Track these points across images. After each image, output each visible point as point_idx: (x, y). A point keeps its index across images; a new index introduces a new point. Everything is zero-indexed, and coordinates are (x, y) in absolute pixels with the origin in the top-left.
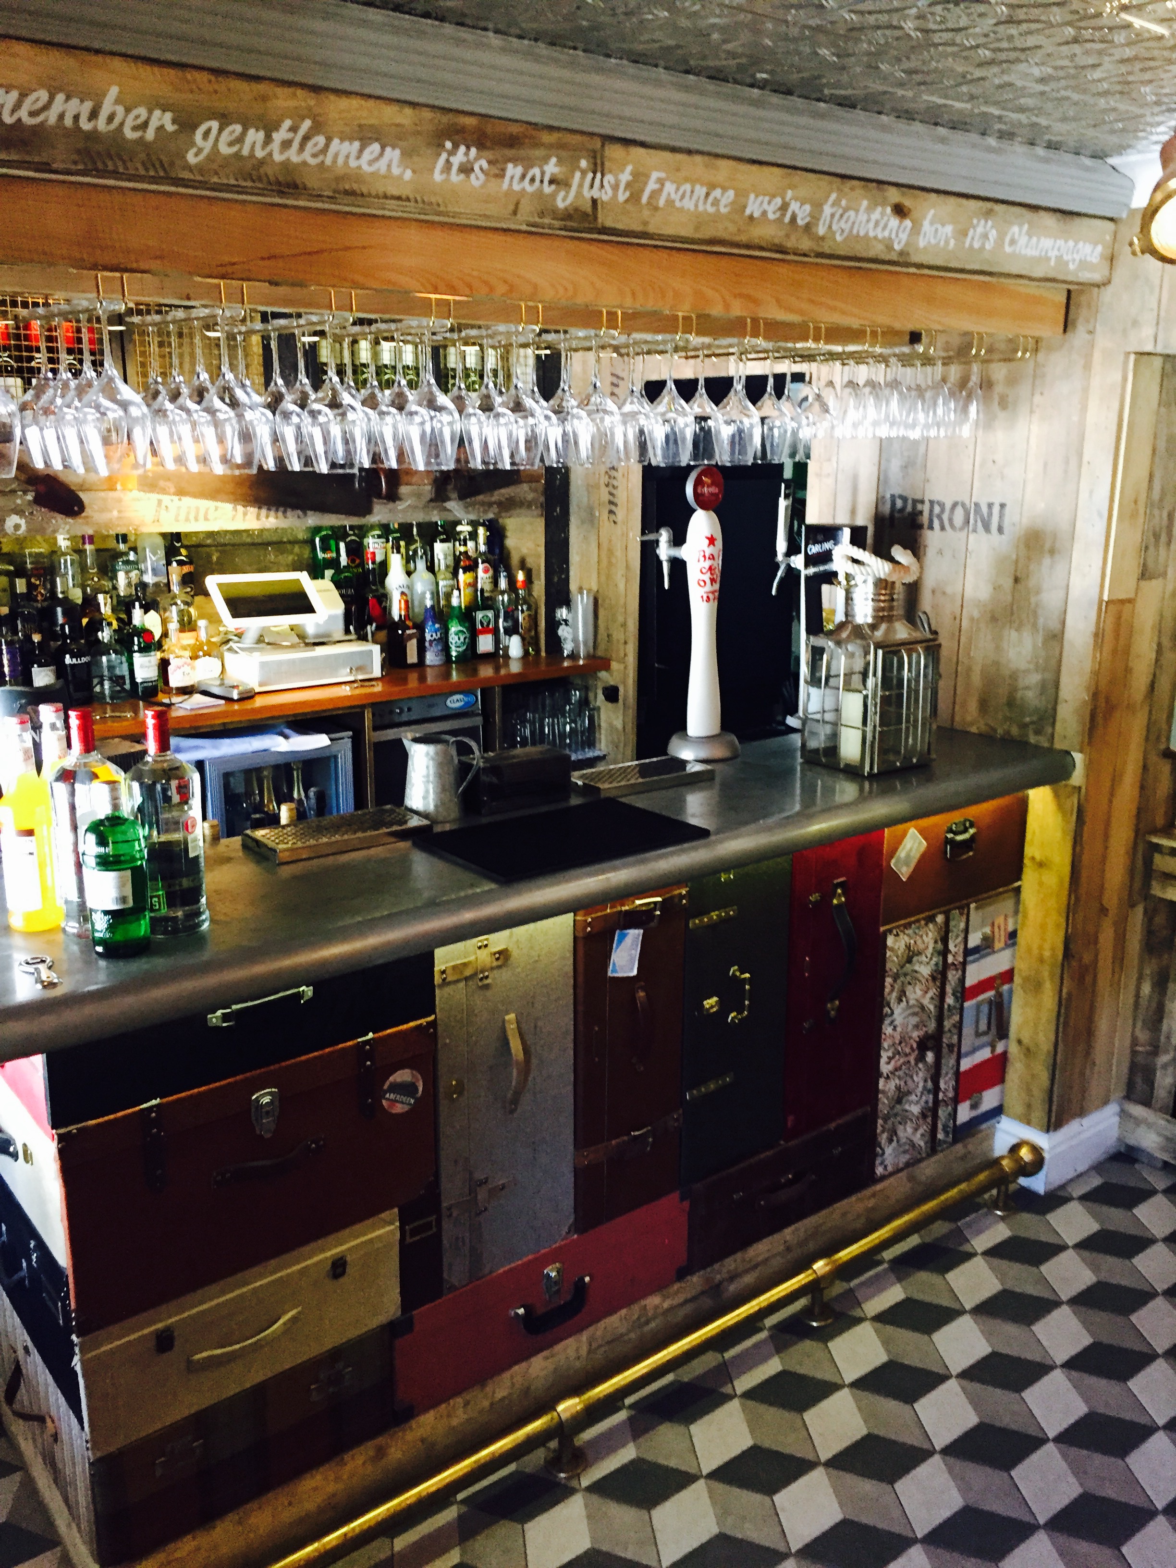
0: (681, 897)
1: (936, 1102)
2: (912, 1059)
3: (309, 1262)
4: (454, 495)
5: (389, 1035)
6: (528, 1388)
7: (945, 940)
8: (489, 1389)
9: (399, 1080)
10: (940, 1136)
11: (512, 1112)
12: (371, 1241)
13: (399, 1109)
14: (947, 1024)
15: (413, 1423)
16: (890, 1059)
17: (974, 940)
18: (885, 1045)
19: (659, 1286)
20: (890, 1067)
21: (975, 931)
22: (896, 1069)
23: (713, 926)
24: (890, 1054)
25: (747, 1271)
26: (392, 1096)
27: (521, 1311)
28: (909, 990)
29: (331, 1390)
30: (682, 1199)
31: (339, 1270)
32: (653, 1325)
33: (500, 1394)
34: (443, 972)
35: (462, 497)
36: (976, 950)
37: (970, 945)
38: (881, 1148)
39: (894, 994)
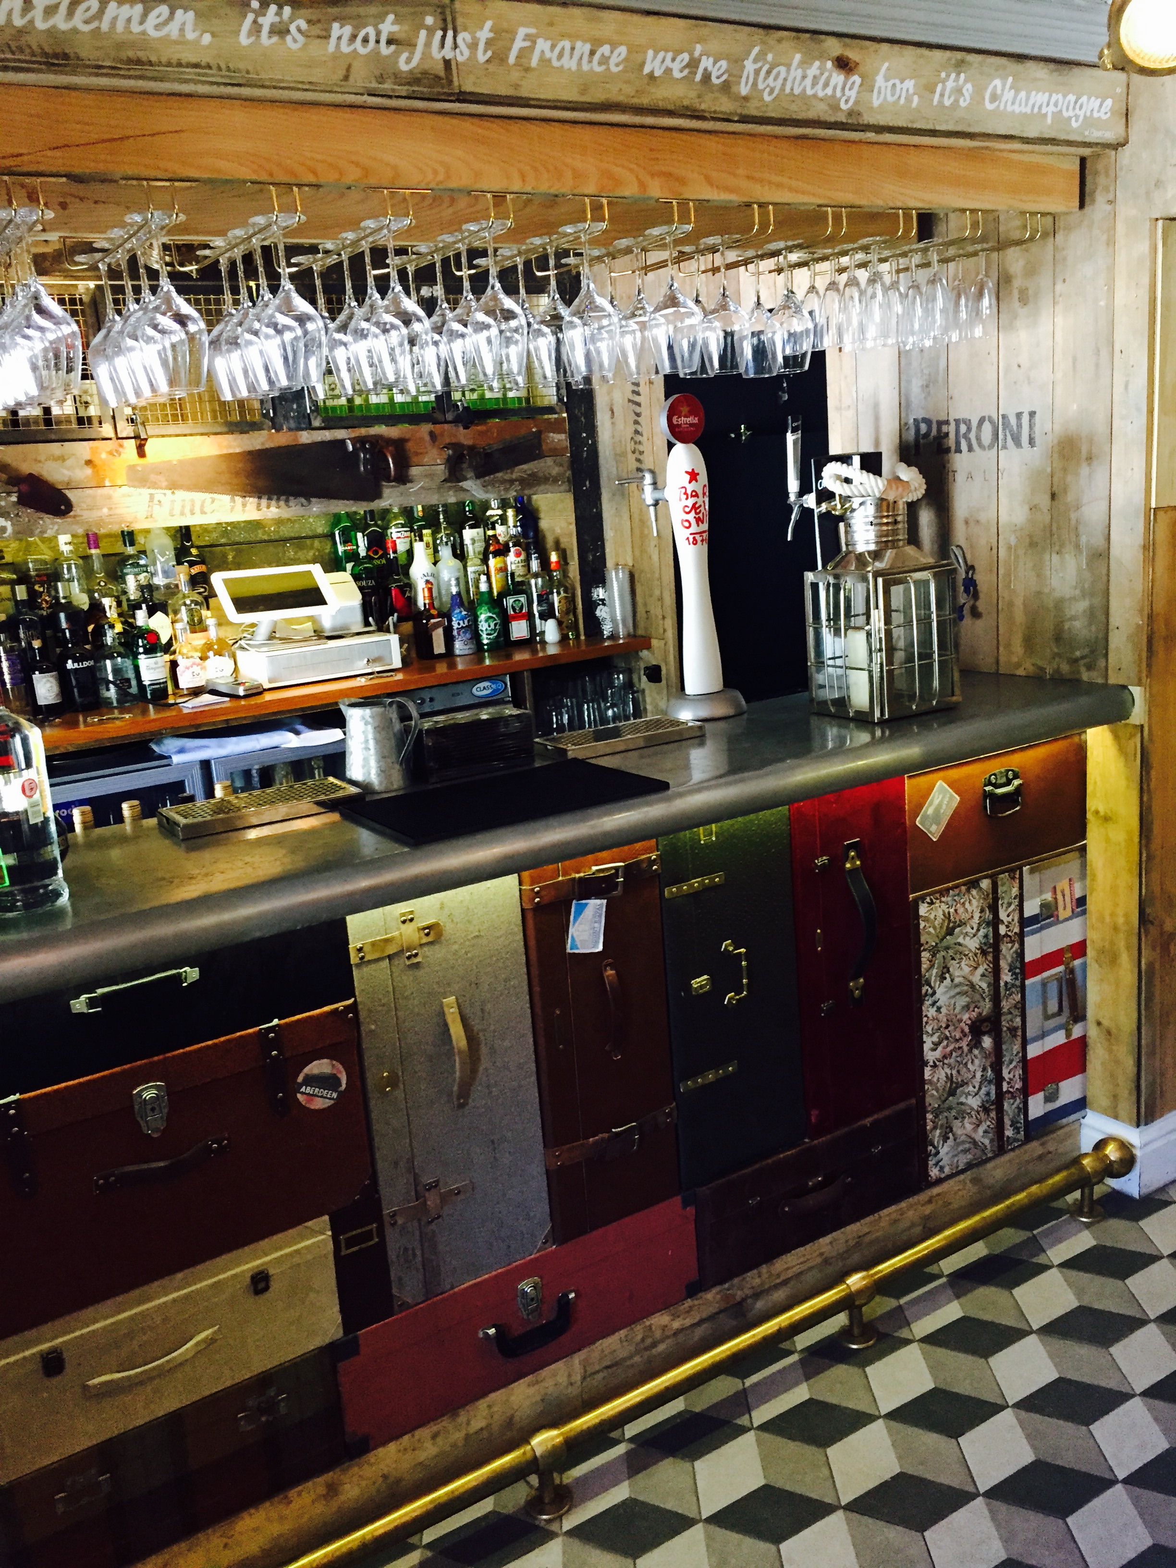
0: (652, 862)
1: (1000, 1095)
2: (964, 1044)
3: (221, 1277)
4: (470, 474)
5: (298, 1021)
6: (511, 1418)
7: (994, 908)
8: (462, 1418)
9: (316, 1071)
10: (1009, 1132)
11: (461, 1106)
12: (297, 1252)
13: (319, 1104)
14: (1006, 1005)
15: (371, 1457)
16: (936, 1045)
17: (1031, 908)
18: (929, 1029)
19: (666, 1304)
20: (938, 1054)
21: (1032, 898)
22: (945, 1057)
23: (695, 896)
24: (935, 1038)
25: (776, 1287)
26: (309, 1090)
27: (492, 1331)
28: (953, 965)
29: (263, 1419)
30: (686, 1204)
31: (261, 1285)
32: (661, 1347)
33: (478, 1423)
34: (360, 950)
35: (478, 476)
36: (1034, 919)
37: (1027, 914)
38: (934, 1147)
39: (935, 971)
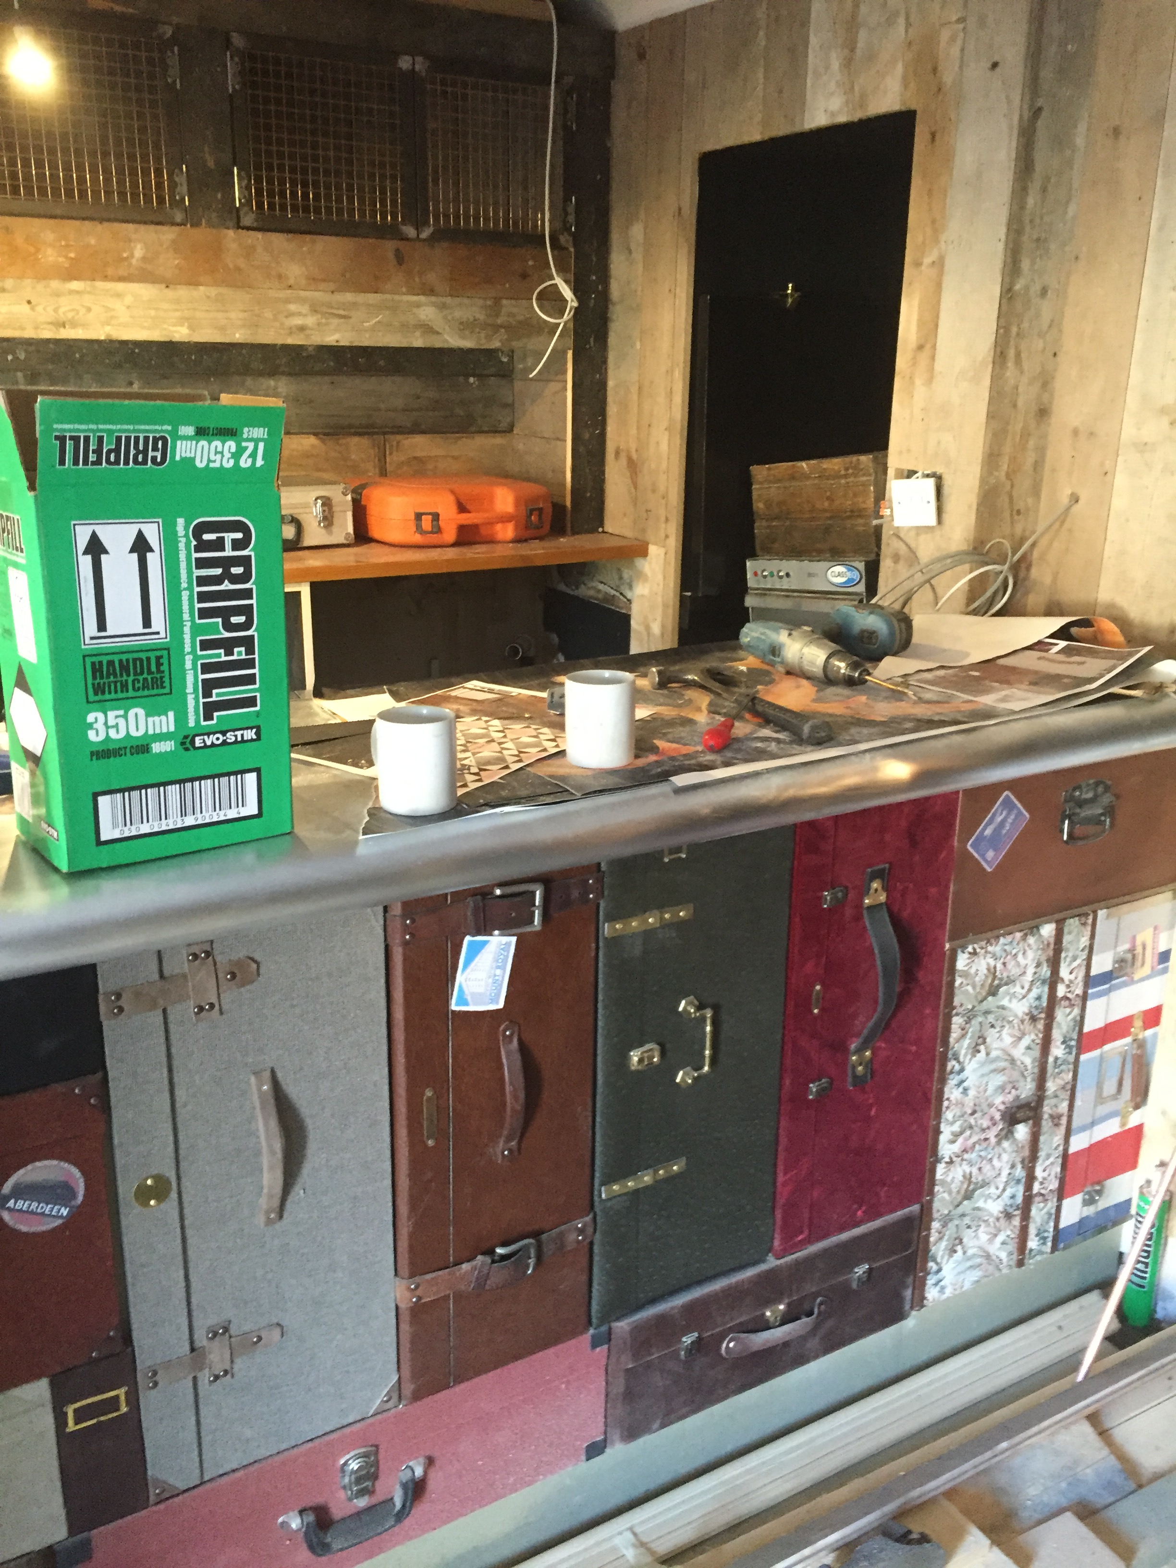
2: (992, 1135)
7: (1055, 963)
9: (34, 1177)
10: (1033, 1243)
11: (271, 1223)
13: (38, 1225)
14: (1051, 1086)
16: (957, 1135)
17: (1102, 963)
20: (956, 1147)
21: (1103, 951)
22: (965, 1151)
24: (956, 1128)
26: (21, 1205)
28: (991, 1035)
30: (594, 1345)
34: (117, 1000)
36: (1107, 977)
37: (1094, 972)
38: (937, 1263)
39: (966, 1042)
